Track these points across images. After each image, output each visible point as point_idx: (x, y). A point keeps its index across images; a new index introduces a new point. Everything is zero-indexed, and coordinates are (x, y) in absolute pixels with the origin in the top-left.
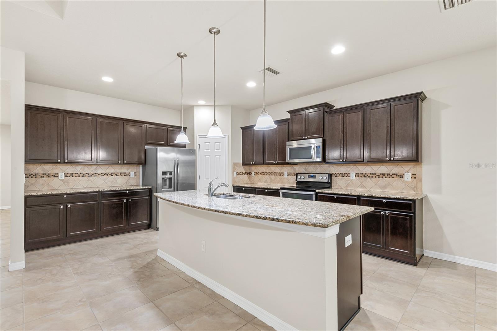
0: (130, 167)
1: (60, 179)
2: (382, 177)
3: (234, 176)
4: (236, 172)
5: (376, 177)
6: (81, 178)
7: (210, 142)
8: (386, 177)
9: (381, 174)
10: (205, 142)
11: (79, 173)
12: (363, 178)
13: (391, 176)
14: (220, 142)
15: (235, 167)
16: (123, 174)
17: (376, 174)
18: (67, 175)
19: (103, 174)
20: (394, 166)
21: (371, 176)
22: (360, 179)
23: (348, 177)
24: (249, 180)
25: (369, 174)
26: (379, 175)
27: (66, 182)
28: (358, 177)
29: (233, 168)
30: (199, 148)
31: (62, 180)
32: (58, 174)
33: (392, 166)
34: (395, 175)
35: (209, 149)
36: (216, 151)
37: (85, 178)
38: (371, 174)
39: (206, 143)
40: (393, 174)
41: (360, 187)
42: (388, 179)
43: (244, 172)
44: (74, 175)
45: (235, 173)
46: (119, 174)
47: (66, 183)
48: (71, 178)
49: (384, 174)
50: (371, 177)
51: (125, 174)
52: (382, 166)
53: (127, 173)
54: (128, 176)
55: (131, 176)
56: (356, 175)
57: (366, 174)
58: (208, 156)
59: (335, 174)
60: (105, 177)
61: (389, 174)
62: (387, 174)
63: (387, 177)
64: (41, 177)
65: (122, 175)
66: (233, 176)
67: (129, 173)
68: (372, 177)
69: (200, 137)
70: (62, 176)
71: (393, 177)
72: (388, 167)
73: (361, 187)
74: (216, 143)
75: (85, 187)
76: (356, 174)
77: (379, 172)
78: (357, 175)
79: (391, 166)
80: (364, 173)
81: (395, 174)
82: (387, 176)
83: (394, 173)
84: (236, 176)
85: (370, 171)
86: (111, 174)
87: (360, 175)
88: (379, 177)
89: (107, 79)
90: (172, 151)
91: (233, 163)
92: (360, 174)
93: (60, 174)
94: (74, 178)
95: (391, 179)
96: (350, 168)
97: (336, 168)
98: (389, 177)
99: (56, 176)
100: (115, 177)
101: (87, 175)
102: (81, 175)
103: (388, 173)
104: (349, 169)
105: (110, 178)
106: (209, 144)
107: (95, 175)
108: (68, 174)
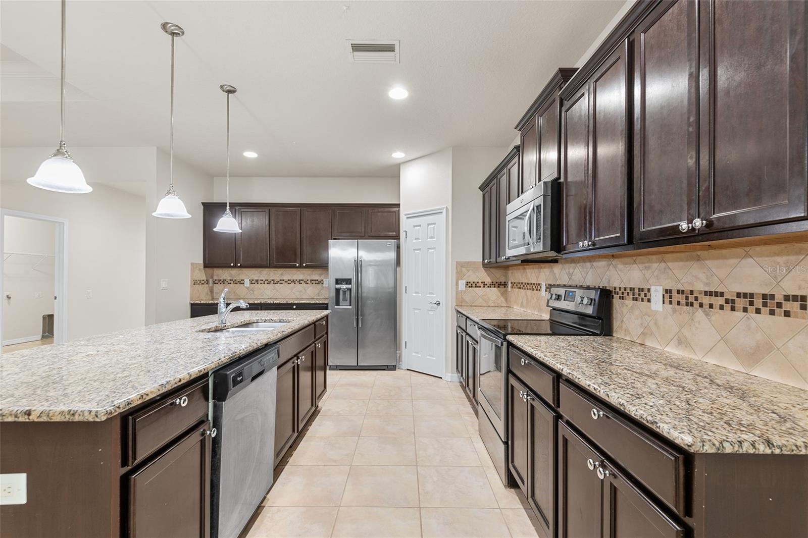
0: (324, 272)
1: (245, 286)
2: (745, 310)
3: (460, 289)
4: (464, 282)
5: (722, 307)
6: (266, 285)
7: (420, 226)
8: (758, 311)
9: (739, 295)
10: (414, 226)
11: (264, 279)
12: (685, 307)
13: (779, 305)
14: (435, 223)
15: (461, 271)
16: (314, 282)
17: (722, 294)
18: (253, 282)
19: (290, 282)
20: (793, 258)
21: (706, 300)
22: (674, 311)
23: (646, 303)
24: (503, 299)
25: (700, 292)
26: (733, 301)
27: (252, 290)
28: (671, 303)
29: (457, 272)
30: (406, 237)
31: (248, 288)
32: (243, 280)
33: (785, 258)
34: (797, 305)
35: (420, 238)
36: (429, 240)
37: (271, 286)
38: (706, 293)
39: (416, 228)
40: (787, 298)
41: (675, 341)
42: (765, 318)
43: (488, 280)
44: (260, 282)
45: (462, 284)
46: (309, 282)
47: (252, 292)
48: (256, 285)
49: (752, 295)
50: (706, 307)
51: (317, 282)
52: (744, 261)
53: (319, 281)
54: (321, 285)
55: (324, 285)
56: (665, 295)
57: (692, 292)
58: (418, 252)
59: (620, 288)
60: (292, 285)
61: (772, 297)
62: (764, 296)
63: (763, 310)
64: (229, 283)
65: (312, 284)
66: (457, 288)
67: (322, 280)
68: (711, 306)
69: (408, 218)
70: (247, 283)
71: (787, 314)
72: (766, 261)
73: (680, 343)
74: (430, 226)
75: (270, 297)
76: (666, 291)
77: (732, 288)
78: (667, 295)
79: (780, 260)
80: (687, 288)
81: (795, 298)
82: (765, 305)
83: (792, 292)
84: (464, 290)
85: (705, 280)
86: (300, 282)
87: (676, 297)
88: (733, 309)
89: (250, 155)
90: (352, 245)
91: (457, 262)
92: (674, 293)
93: (245, 280)
94: (259, 285)
95: (780, 319)
96: (650, 271)
97: (621, 270)
98: (772, 313)
99: (241, 282)
100: (304, 285)
101: (272, 282)
102: (266, 282)
103: (766, 291)
104: (648, 273)
105: (298, 286)
106: (419, 229)
107: (281, 282)
108: (253, 280)
